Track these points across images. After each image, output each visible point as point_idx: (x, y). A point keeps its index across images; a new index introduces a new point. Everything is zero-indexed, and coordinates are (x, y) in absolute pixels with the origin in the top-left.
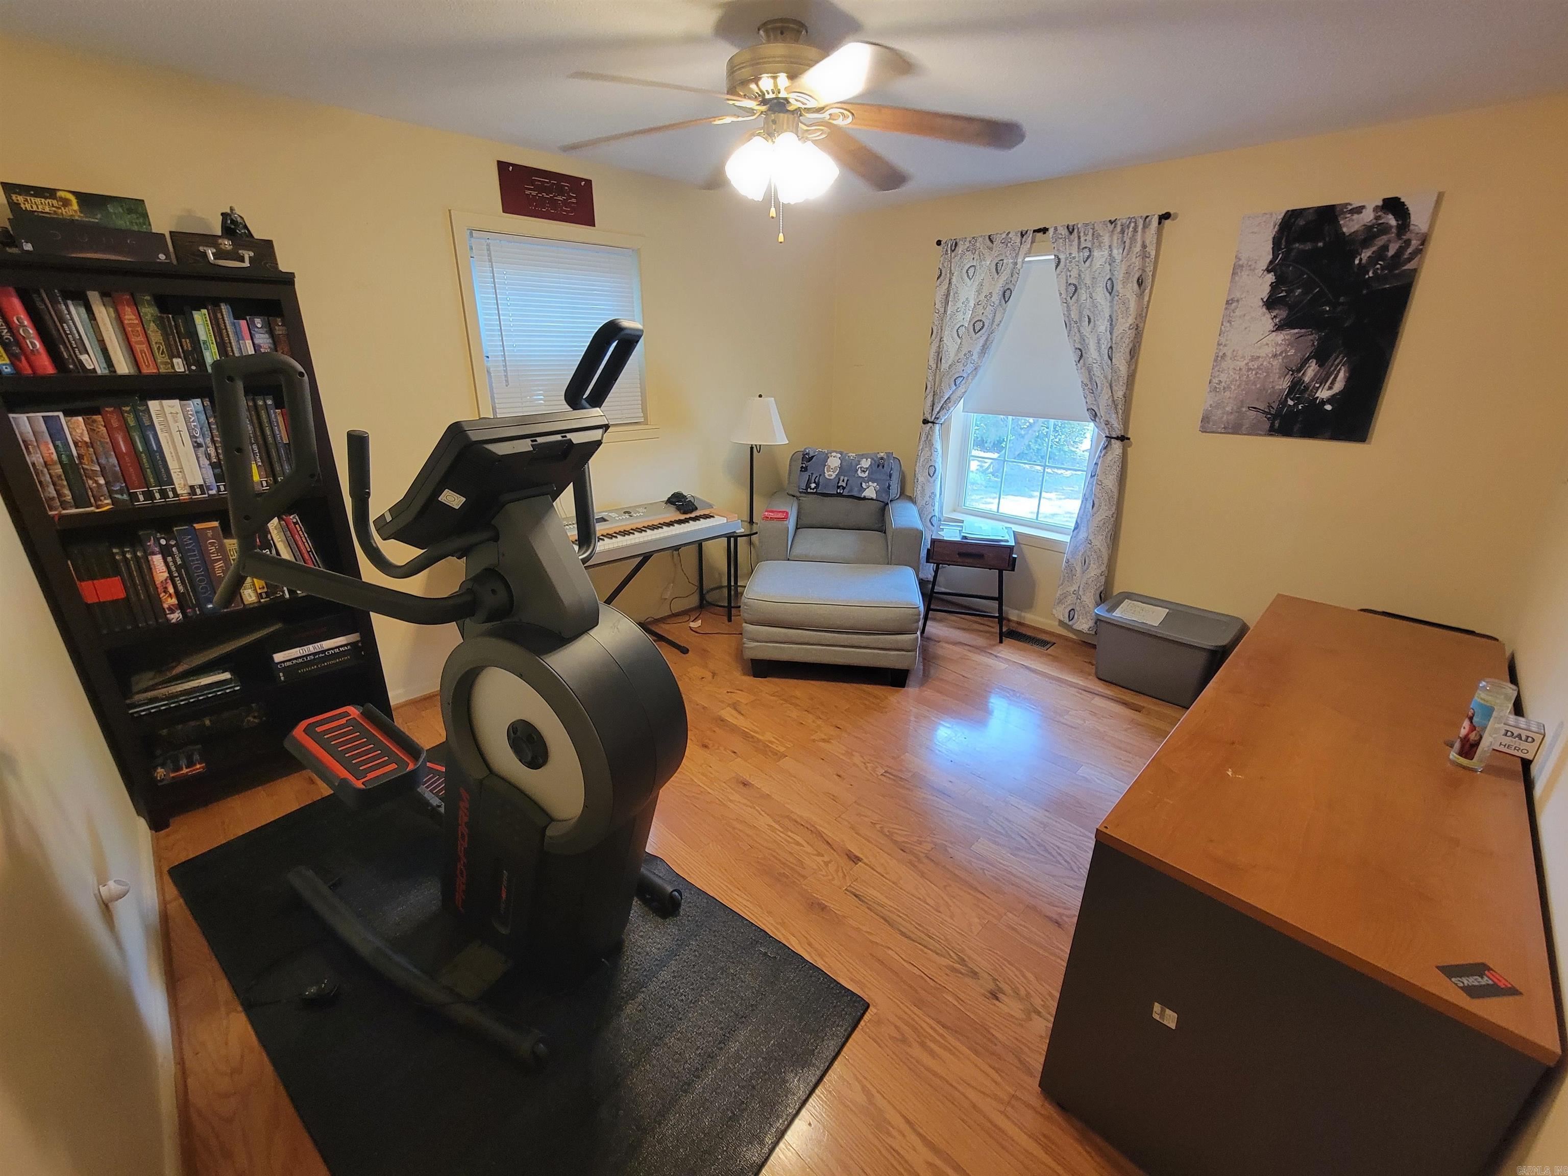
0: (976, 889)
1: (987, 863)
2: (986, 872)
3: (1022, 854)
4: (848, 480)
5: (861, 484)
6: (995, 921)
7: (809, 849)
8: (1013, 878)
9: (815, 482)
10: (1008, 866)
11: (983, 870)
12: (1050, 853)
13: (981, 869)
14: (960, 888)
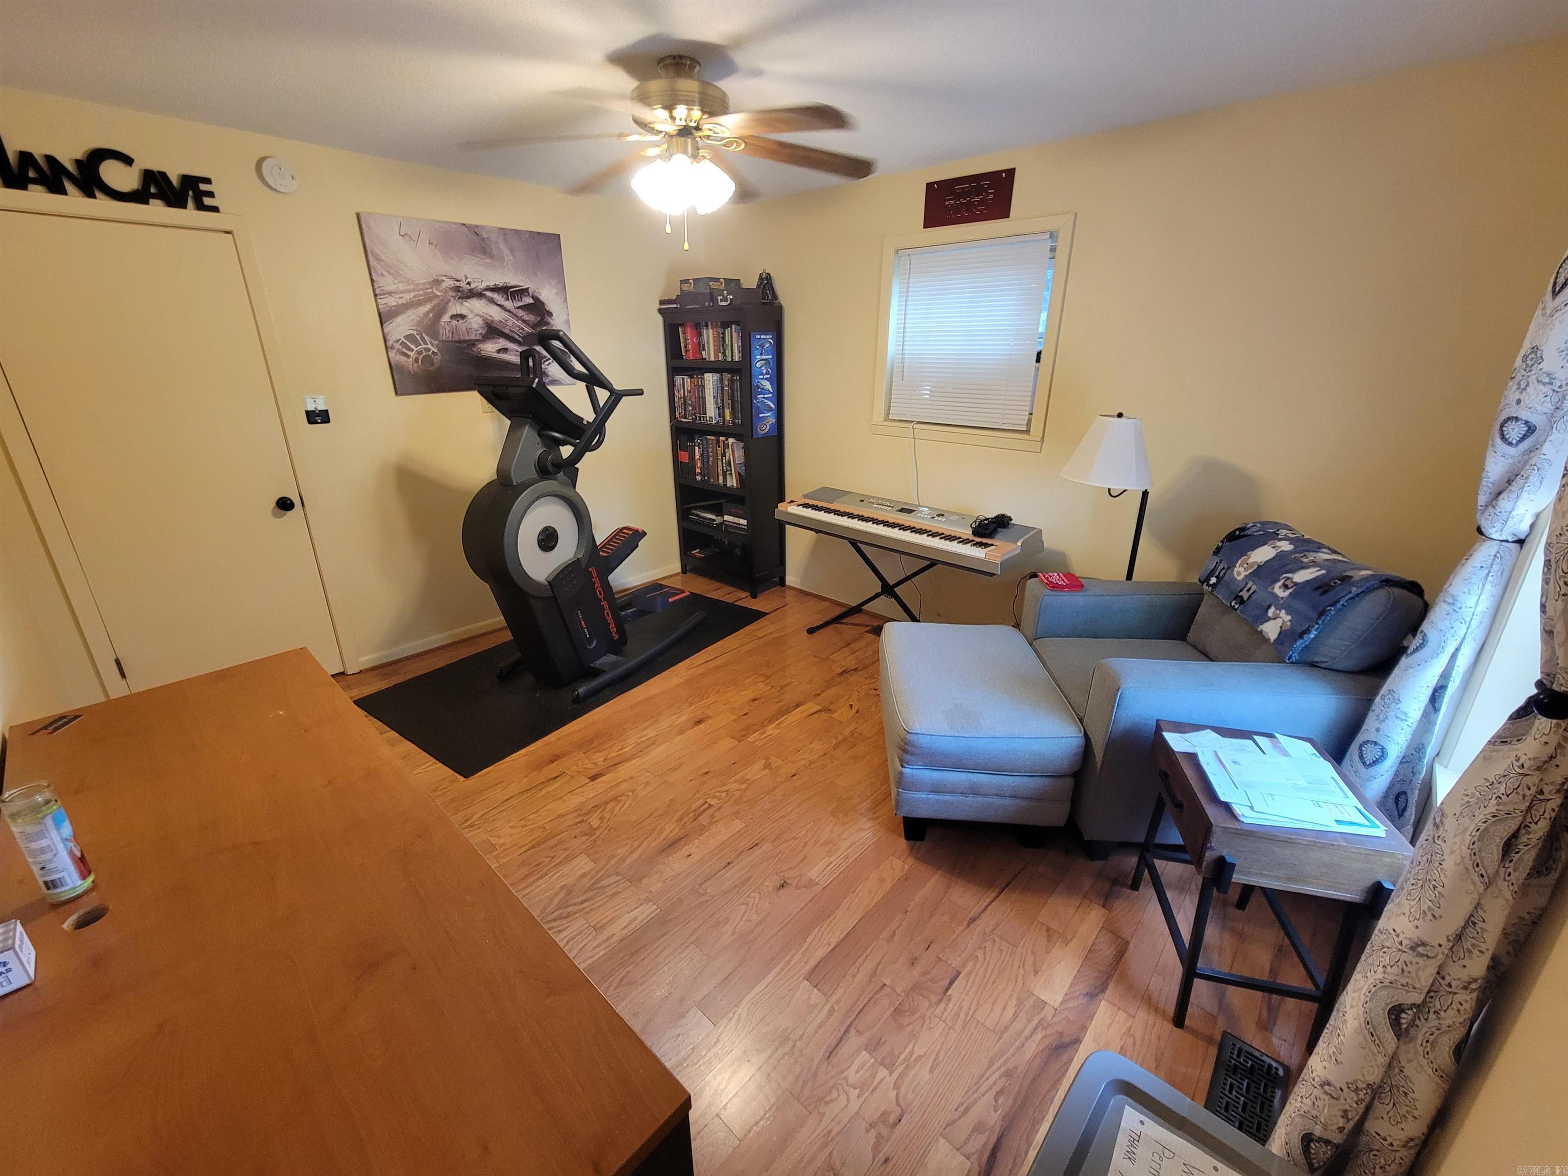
0: (533, 847)
1: (560, 862)
2: (549, 859)
3: (562, 894)
4: (1255, 592)
5: (1269, 607)
6: (494, 854)
7: (614, 754)
8: (533, 878)
9: (1217, 577)
10: (550, 877)
11: (553, 858)
12: (555, 920)
13: (555, 856)
14: (539, 837)
